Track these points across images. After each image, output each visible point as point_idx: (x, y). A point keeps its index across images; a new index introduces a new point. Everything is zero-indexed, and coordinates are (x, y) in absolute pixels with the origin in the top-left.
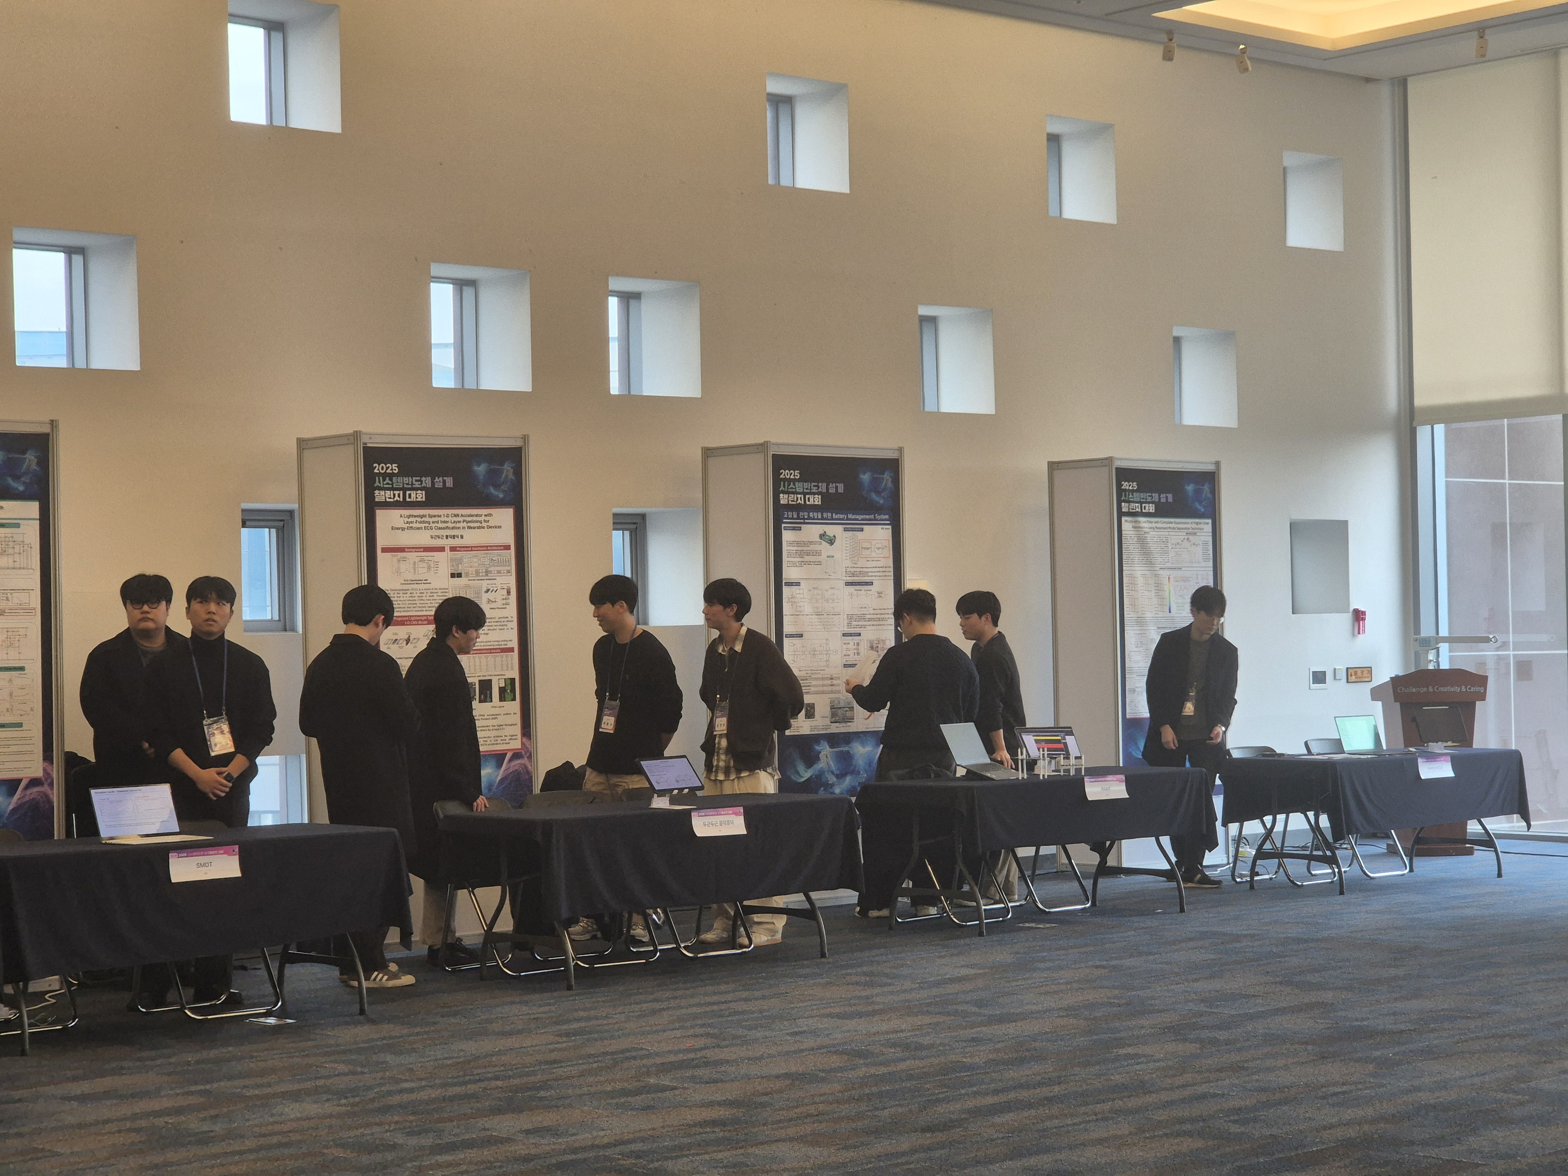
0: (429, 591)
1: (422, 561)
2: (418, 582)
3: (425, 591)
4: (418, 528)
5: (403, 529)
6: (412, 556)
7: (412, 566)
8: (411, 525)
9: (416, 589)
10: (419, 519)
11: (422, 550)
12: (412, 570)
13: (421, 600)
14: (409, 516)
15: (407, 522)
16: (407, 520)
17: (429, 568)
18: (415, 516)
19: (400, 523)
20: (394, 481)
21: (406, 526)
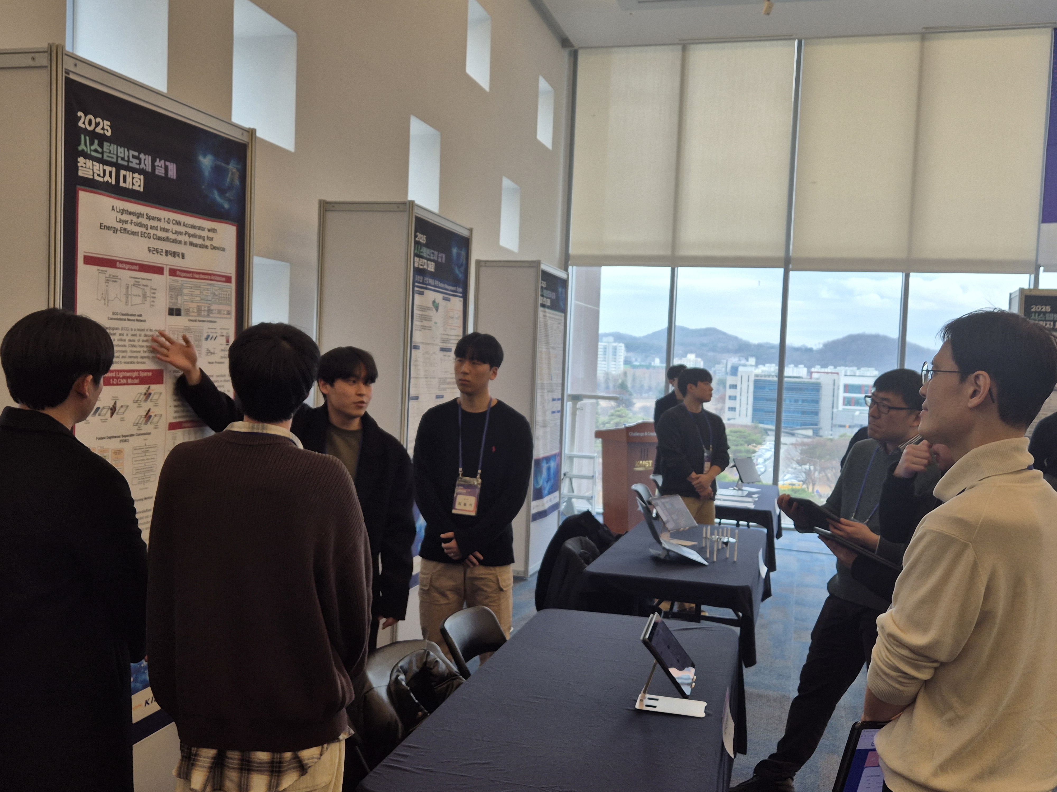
0: (143, 333)
1: (136, 285)
2: (129, 317)
3: (138, 333)
4: (134, 233)
5: (115, 230)
6: (125, 275)
7: (124, 291)
8: (125, 226)
9: (127, 329)
10: (135, 219)
11: (137, 268)
12: (123, 298)
13: (133, 346)
14: (123, 212)
15: (121, 221)
16: (119, 216)
17: (145, 296)
18: (130, 213)
19: (111, 219)
20: (105, 150)
21: (119, 226)
